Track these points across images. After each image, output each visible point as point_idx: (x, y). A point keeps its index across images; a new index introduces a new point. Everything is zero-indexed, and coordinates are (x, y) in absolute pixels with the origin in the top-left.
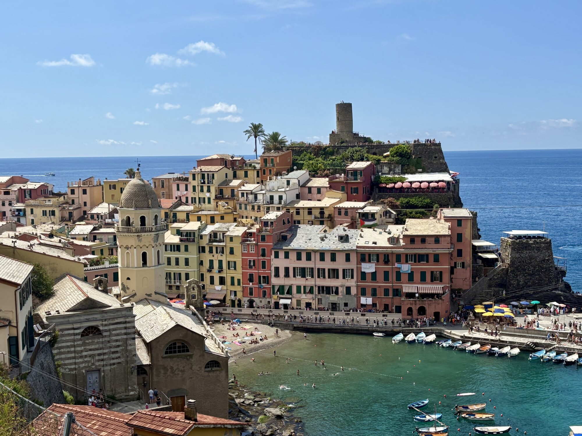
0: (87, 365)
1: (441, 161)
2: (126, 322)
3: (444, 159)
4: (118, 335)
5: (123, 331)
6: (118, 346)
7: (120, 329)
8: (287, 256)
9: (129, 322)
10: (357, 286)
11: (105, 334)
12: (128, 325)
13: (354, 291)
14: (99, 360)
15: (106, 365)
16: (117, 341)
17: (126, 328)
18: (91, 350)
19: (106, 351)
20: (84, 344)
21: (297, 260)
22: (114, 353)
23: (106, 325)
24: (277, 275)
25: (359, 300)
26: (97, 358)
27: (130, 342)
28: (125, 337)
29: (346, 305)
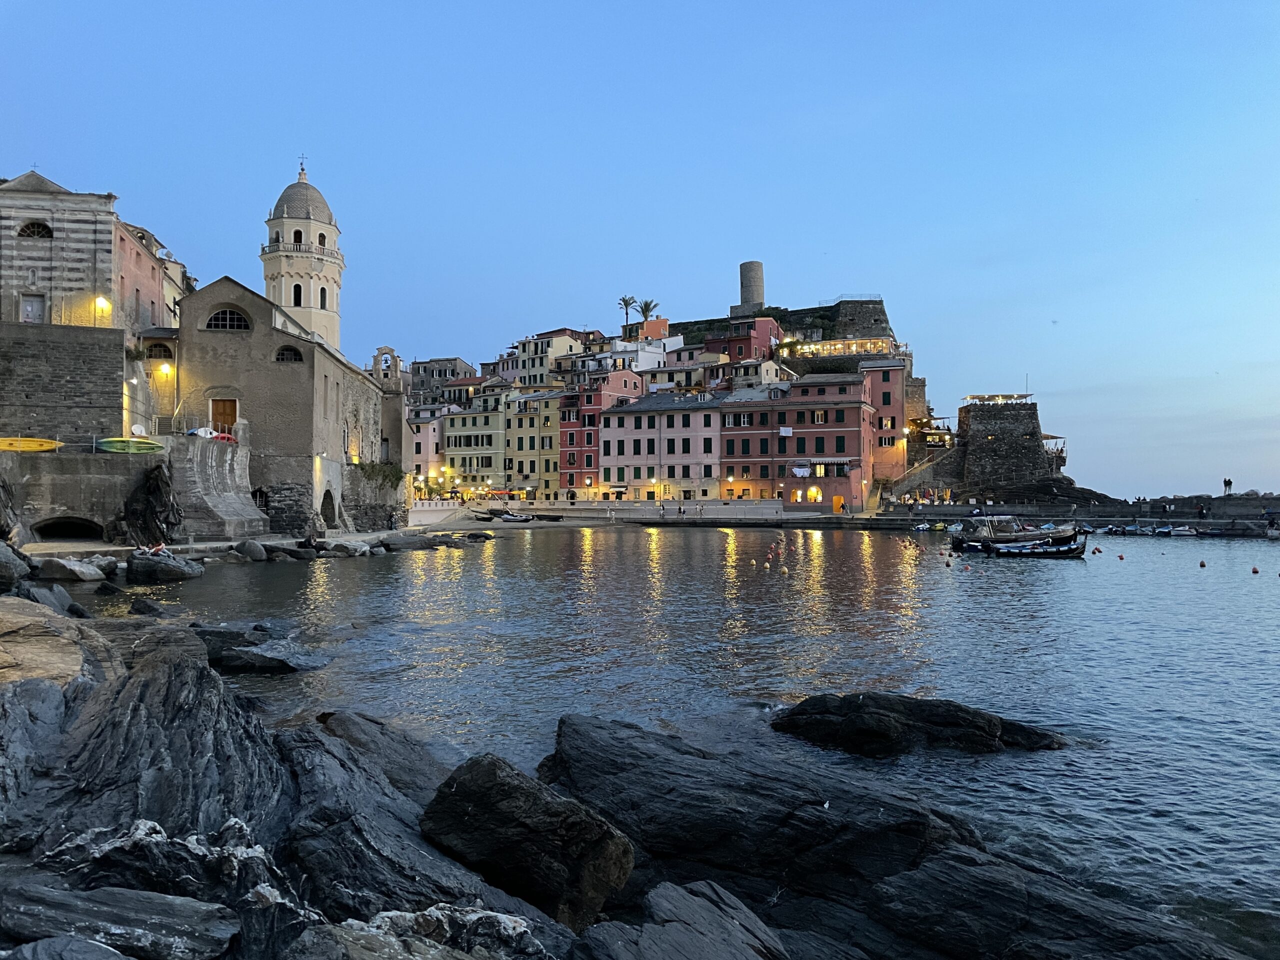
0: (21, 283)
1: (884, 325)
2: (95, 222)
3: (887, 322)
4: (80, 241)
5: (91, 237)
6: (81, 260)
7: (86, 231)
8: (621, 424)
9: (101, 222)
10: (721, 464)
11: (56, 234)
12: (99, 227)
13: (716, 470)
14: (43, 279)
15: (56, 288)
16: (78, 251)
17: (95, 232)
18: (30, 258)
19: (54, 264)
20: (19, 248)
21: (636, 428)
22: (71, 270)
23: (59, 220)
24: (607, 453)
26: (40, 274)
27: (100, 256)
28: (92, 246)
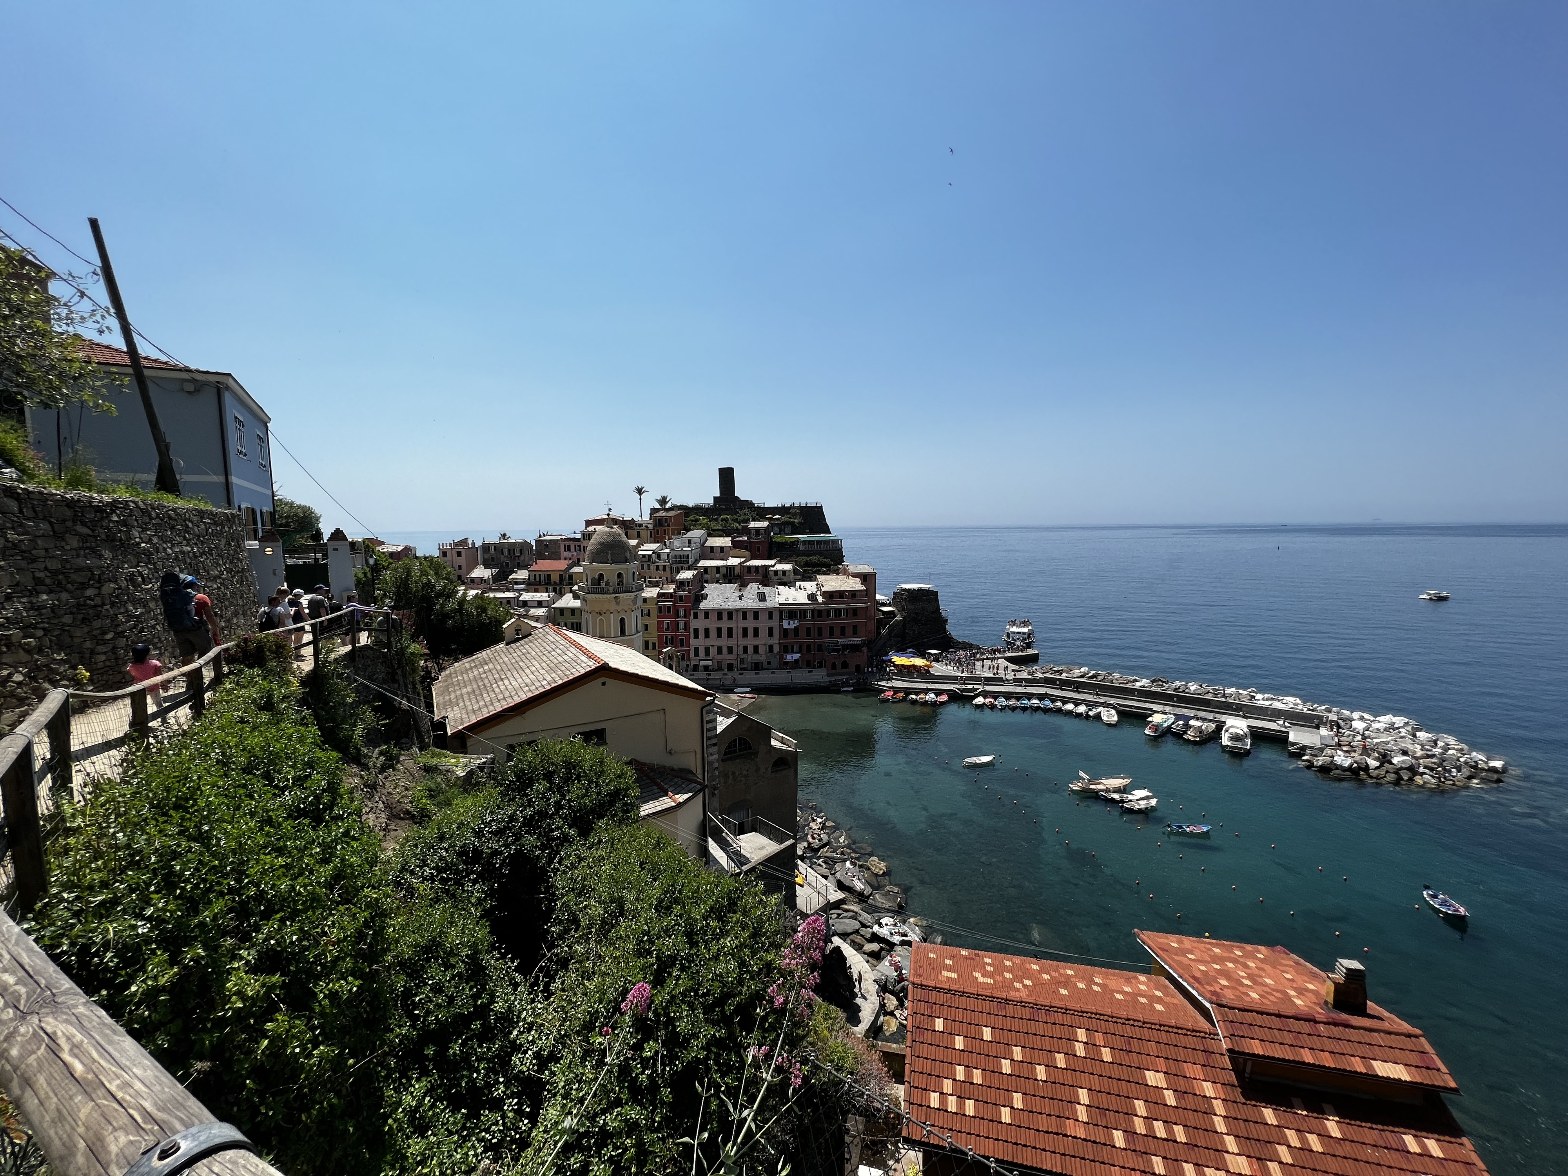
3: (825, 521)
8: (707, 617)
10: (780, 644)
13: (776, 649)
21: (706, 620)
25: (782, 658)
29: (769, 663)
